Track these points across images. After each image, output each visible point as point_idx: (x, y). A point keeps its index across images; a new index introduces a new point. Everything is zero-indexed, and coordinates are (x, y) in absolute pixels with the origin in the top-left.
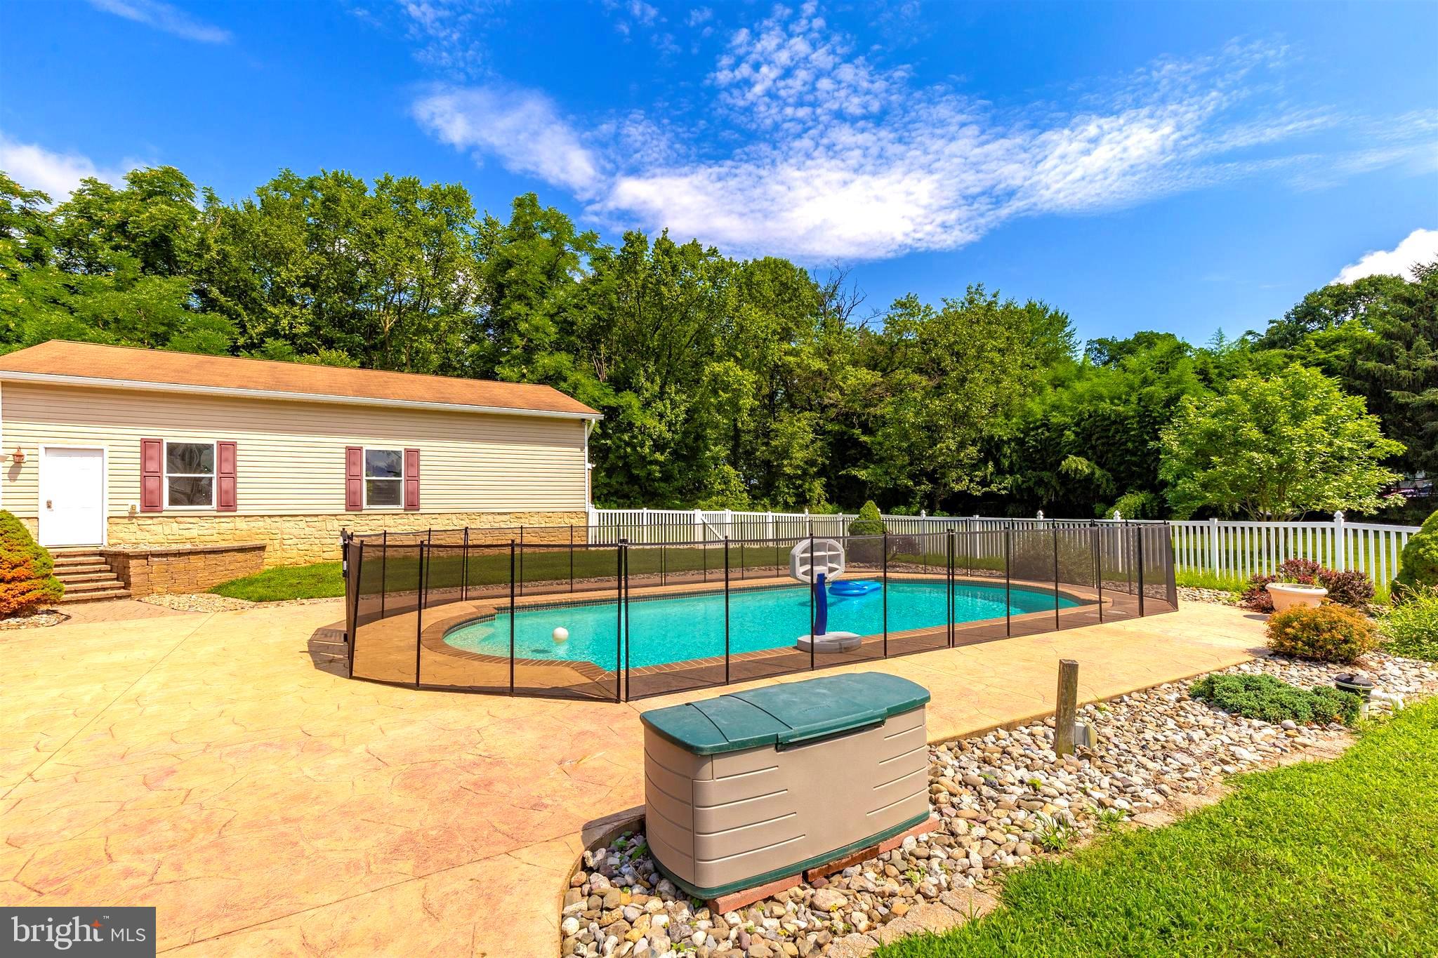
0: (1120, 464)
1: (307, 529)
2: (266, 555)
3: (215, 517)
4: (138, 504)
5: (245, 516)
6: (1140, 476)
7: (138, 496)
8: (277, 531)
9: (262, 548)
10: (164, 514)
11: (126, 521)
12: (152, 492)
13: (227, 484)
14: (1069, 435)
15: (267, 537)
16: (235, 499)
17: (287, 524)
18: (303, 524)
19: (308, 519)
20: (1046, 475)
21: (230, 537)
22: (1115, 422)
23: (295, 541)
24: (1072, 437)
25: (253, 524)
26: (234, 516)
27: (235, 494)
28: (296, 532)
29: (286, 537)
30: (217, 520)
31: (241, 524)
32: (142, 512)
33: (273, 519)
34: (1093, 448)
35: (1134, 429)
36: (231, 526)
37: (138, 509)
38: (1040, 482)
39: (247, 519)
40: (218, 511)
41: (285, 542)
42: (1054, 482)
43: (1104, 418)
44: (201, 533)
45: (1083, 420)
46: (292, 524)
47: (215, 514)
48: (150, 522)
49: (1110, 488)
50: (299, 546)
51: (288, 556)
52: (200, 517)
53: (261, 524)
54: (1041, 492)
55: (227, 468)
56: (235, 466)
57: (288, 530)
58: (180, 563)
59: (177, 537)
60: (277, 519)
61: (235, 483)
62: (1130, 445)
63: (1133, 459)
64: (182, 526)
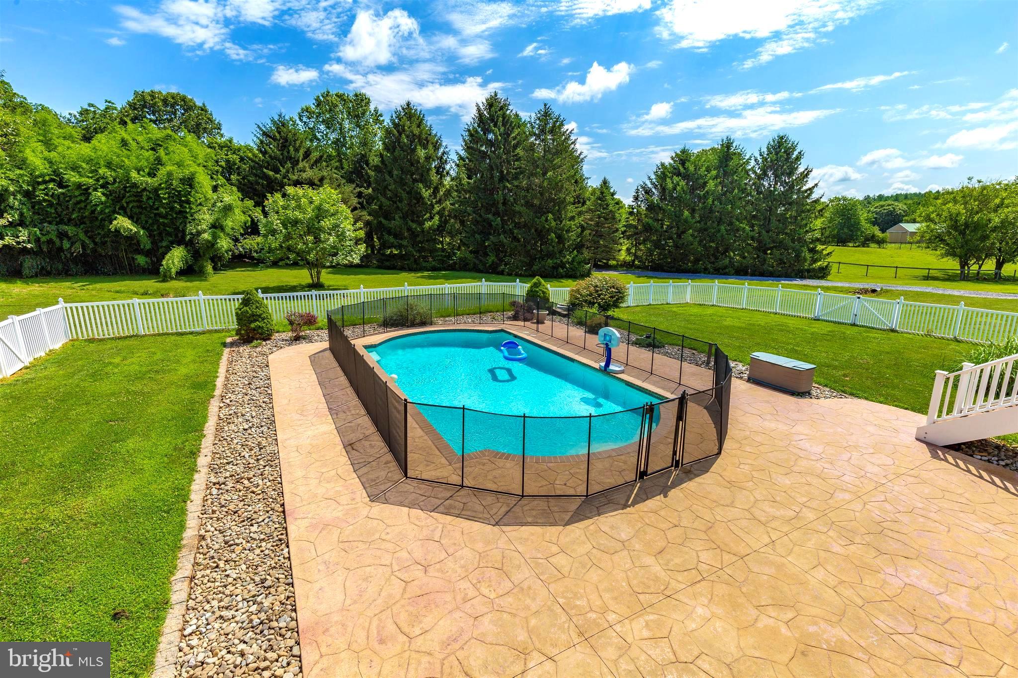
0: (152, 224)
6: (169, 234)
14: (98, 195)
20: (70, 230)
22: (145, 189)
24: (103, 199)
34: (122, 208)
35: (165, 199)
38: (62, 235)
42: (82, 236)
43: (135, 185)
45: (107, 183)
49: (146, 243)
54: (66, 245)
62: (162, 210)
63: (166, 221)
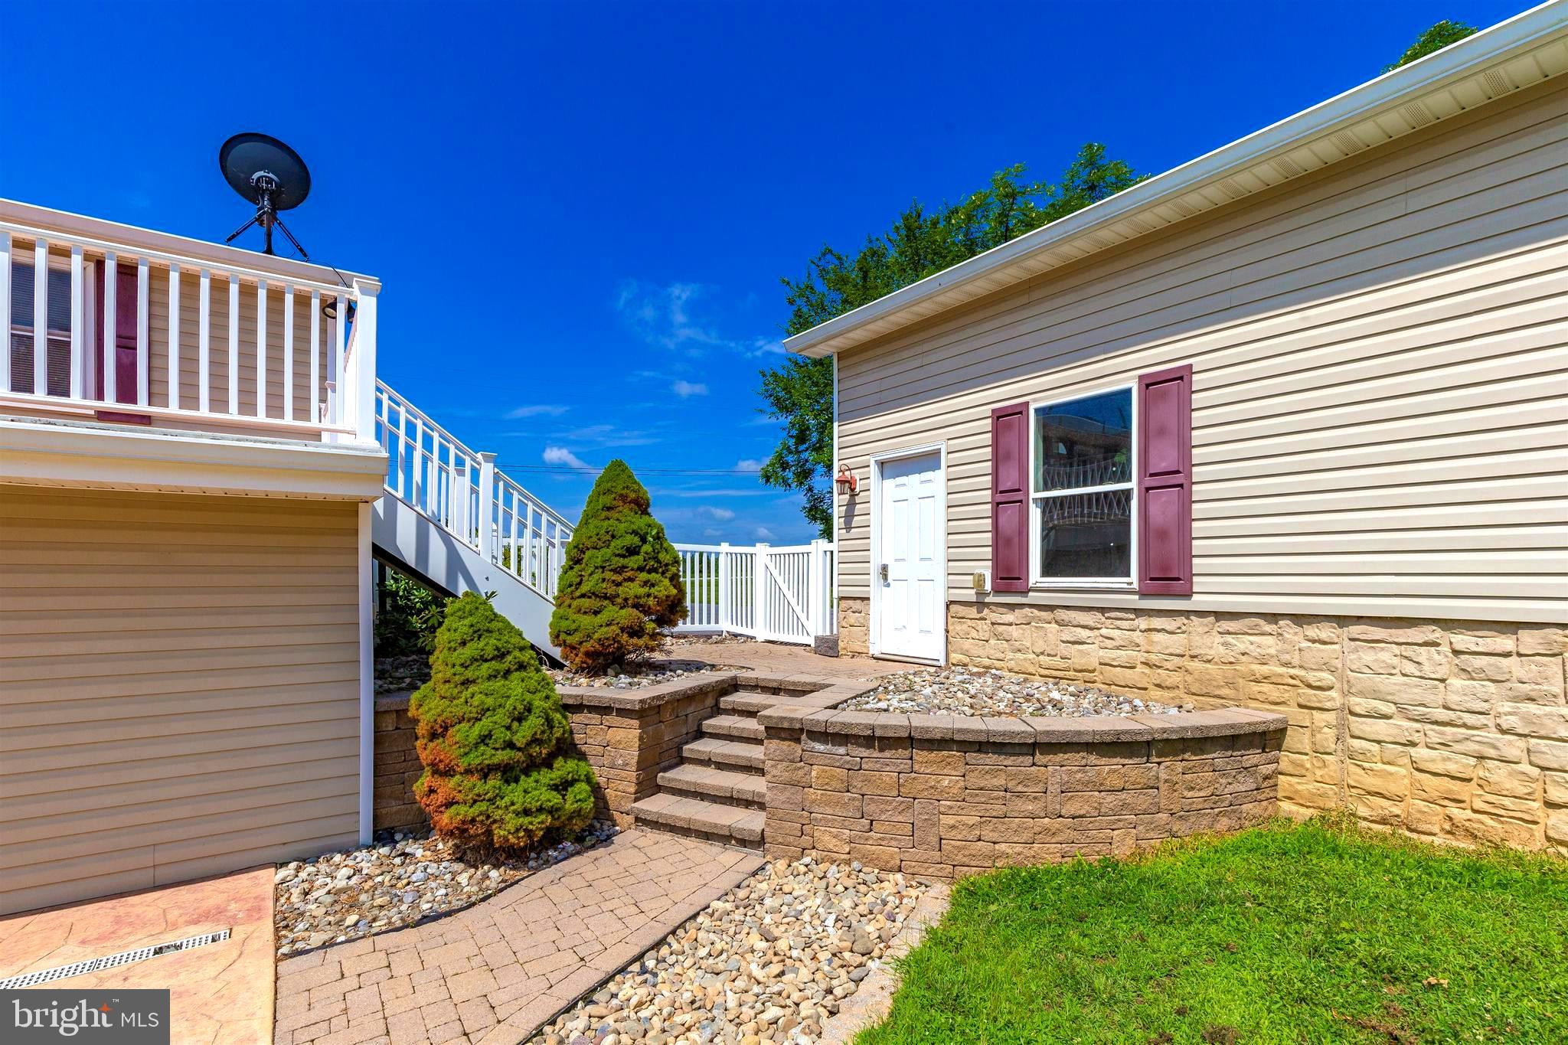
1: (1457, 682)
2: (1285, 761)
3: (1139, 612)
4: (986, 570)
5: (1219, 615)
7: (988, 552)
8: (1327, 678)
9: (1269, 739)
10: (1033, 597)
11: (972, 612)
12: (1008, 542)
13: (1164, 503)
15: (1287, 694)
16: (1186, 556)
17: (1368, 656)
18: (1437, 661)
19: (1463, 640)
21: (1175, 678)
23: (1400, 728)
25: (1242, 643)
26: (1187, 614)
27: (1185, 537)
28: (1414, 692)
29: (1360, 704)
30: (1143, 623)
31: (1209, 640)
32: (997, 591)
33: (1312, 631)
36: (1176, 643)
37: (988, 587)
39: (1226, 625)
40: (1143, 594)
41: (1358, 725)
44: (1108, 655)
46: (1386, 655)
47: (1134, 601)
48: (1010, 617)
50: (1420, 753)
51: (1371, 782)
52: (1102, 610)
53: (1269, 644)
55: (1164, 458)
56: (1185, 447)
57: (1366, 680)
58: (886, 767)
59: (1057, 662)
60: (1325, 631)
61: (1186, 503)
64: (1068, 634)
